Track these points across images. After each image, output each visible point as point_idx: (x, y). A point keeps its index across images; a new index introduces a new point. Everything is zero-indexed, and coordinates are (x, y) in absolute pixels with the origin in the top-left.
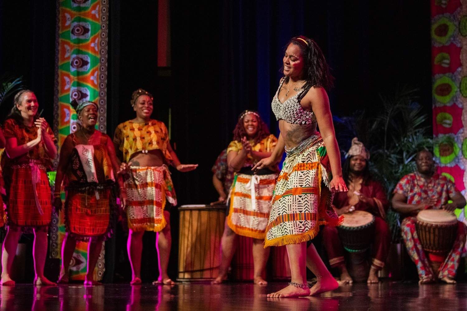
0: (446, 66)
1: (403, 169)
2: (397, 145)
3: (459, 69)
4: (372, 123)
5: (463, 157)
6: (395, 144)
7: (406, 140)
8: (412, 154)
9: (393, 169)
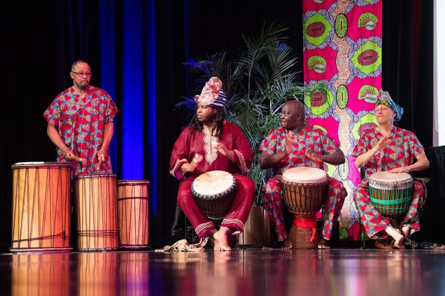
1: (269, 121)
2: (263, 93)
3: (334, 5)
4: (233, 68)
5: (337, 106)
6: (260, 92)
7: (273, 88)
8: (280, 104)
9: (258, 121)
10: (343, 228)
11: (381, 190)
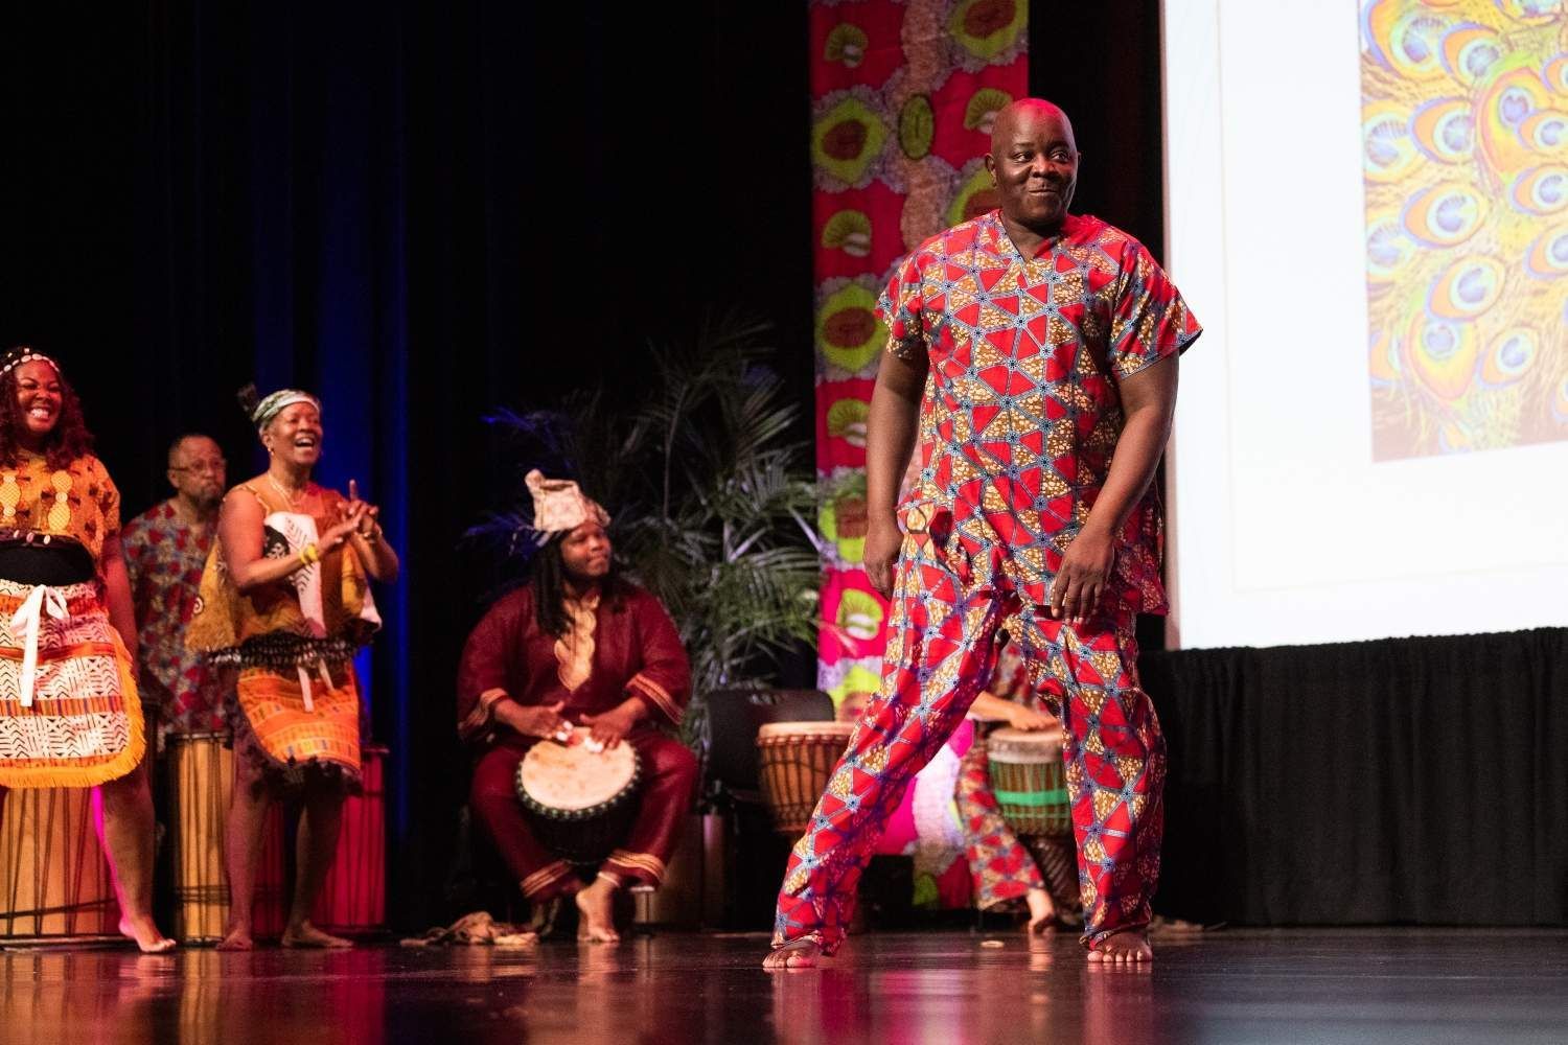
0: (860, 253)
1: (721, 578)
2: (704, 502)
4: (624, 432)
6: (697, 500)
7: (733, 487)
8: (751, 531)
9: (691, 578)
10: (924, 874)
11: (1022, 765)
